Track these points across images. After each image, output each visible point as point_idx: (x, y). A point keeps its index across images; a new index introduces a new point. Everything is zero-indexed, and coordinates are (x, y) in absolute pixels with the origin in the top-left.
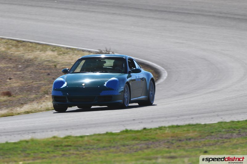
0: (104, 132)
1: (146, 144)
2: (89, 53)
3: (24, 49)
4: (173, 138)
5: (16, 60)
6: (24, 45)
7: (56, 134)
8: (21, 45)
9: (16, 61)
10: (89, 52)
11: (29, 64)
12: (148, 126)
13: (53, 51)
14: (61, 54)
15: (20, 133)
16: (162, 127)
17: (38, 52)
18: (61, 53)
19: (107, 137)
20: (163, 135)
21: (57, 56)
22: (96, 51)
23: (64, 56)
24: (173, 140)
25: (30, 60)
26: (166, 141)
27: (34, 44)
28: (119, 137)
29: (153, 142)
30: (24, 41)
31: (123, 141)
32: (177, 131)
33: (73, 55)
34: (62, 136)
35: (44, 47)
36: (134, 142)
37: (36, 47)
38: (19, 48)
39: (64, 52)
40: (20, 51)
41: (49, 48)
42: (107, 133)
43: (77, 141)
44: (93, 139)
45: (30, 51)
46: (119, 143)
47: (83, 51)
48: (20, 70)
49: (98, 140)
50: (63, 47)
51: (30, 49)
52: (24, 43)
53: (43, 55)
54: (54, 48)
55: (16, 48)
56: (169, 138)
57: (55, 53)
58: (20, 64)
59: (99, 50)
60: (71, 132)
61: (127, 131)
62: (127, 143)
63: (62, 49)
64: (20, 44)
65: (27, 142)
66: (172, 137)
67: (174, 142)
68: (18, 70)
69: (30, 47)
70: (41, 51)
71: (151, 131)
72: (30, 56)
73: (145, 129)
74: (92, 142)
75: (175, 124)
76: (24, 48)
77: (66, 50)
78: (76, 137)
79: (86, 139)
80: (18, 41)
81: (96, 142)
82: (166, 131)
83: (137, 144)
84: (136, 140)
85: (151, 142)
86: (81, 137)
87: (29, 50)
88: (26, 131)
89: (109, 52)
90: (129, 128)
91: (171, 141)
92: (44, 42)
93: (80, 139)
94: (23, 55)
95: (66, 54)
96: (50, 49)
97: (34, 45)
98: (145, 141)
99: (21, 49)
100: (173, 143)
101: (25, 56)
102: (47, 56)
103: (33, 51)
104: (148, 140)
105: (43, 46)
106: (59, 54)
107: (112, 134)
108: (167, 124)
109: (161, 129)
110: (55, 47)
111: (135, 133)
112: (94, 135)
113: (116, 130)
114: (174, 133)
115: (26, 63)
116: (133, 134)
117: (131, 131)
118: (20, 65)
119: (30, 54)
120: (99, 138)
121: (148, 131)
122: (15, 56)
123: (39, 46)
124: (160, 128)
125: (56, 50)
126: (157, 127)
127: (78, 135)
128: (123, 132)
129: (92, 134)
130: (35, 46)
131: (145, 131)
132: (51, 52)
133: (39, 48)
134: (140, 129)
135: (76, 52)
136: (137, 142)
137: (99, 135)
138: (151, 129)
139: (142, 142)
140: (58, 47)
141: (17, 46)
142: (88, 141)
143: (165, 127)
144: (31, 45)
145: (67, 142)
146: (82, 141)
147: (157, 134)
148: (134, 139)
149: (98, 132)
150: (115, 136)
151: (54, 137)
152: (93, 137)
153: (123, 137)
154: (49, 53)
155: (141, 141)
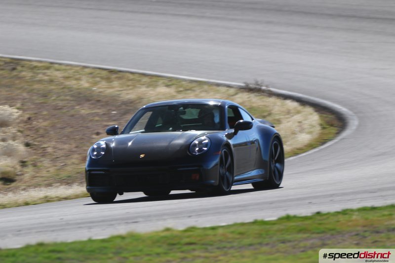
0: (251, 220)
1: (321, 239)
2: (228, 88)
3: (120, 84)
4: (365, 229)
5: (108, 102)
6: (119, 78)
7: (171, 223)
8: (117, 77)
9: (107, 104)
10: (229, 86)
11: (129, 108)
12: (325, 209)
13: (168, 86)
14: (181, 91)
15: (112, 223)
16: (347, 210)
17: (143, 89)
18: (181, 89)
19: (256, 227)
20: (350, 224)
21: (175, 94)
22: (239, 86)
23: (186, 94)
24: (366, 231)
25: (131, 102)
26: (354, 233)
27: (137, 75)
28: (276, 227)
29: (332, 235)
30: (120, 71)
31: (282, 234)
32: (371, 216)
33: (201, 92)
34: (182, 228)
35: (154, 80)
36: (300, 236)
37: (140, 81)
38: (111, 82)
39: (188, 88)
40: (113, 88)
41: (161, 82)
42: (255, 222)
43: (207, 235)
44: (232, 232)
45: (130, 87)
46: (275, 238)
47: (218, 85)
48: (114, 118)
49: (241, 234)
50: (185, 80)
51: (130, 83)
52: (120, 75)
53: (152, 94)
54: (170, 82)
55: (108, 82)
56: (359, 228)
57: (172, 91)
58: (114, 108)
59: (245, 83)
60: (197, 221)
61: (288, 218)
62: (288, 237)
63: (184, 83)
64: (114, 76)
65: (122, 238)
66: (364, 226)
67: (367, 234)
68: (111, 118)
69: (131, 80)
70: (148, 87)
71: (328, 218)
72: (130, 95)
73: (318, 213)
74: (231, 236)
75: (369, 204)
76: (121, 82)
77: (189, 84)
78: (205, 229)
79: (220, 231)
80: (111, 71)
81: (238, 236)
82: (354, 217)
83: (306, 239)
84: (305, 233)
85: (328, 235)
86: (213, 228)
87: (128, 86)
88: (122, 219)
89: (261, 86)
90: (292, 212)
91: (362, 233)
92: (154, 71)
93: (210, 232)
94: (120, 94)
95: (189, 92)
96: (163, 83)
97: (136, 77)
98: (318, 233)
99: (116, 83)
100: (365, 237)
101: (121, 96)
102: (158, 95)
103: (134, 87)
104: (323, 232)
105: (150, 78)
106: (179, 92)
107: (263, 223)
108: (355, 205)
109: (346, 214)
110: (171, 79)
111: (302, 221)
112: (235, 225)
113: (271, 216)
114: (367, 219)
115: (124, 107)
116: (299, 223)
117: (295, 217)
118: (114, 111)
119: (131, 91)
120: (242, 229)
121: (325, 217)
122: (106, 96)
123: (145, 79)
124: (344, 212)
125: (173, 84)
126: (339, 210)
127: (208, 225)
128: (281, 220)
129: (231, 223)
130: (139, 78)
131: (318, 217)
132: (165, 88)
133: (145, 82)
134: (309, 214)
135: (206, 87)
136: (305, 235)
137: (243, 224)
138: (328, 214)
139: (314, 236)
140: (177, 79)
141: (108, 79)
142: (223, 235)
143: (352, 210)
144: (131, 77)
145: (189, 237)
146: (215, 235)
147: (338, 221)
148: (300, 231)
149: (240, 221)
150: (268, 226)
151: (168, 230)
152: (232, 229)
153: (282, 227)
154: (162, 90)
155: (313, 233)
